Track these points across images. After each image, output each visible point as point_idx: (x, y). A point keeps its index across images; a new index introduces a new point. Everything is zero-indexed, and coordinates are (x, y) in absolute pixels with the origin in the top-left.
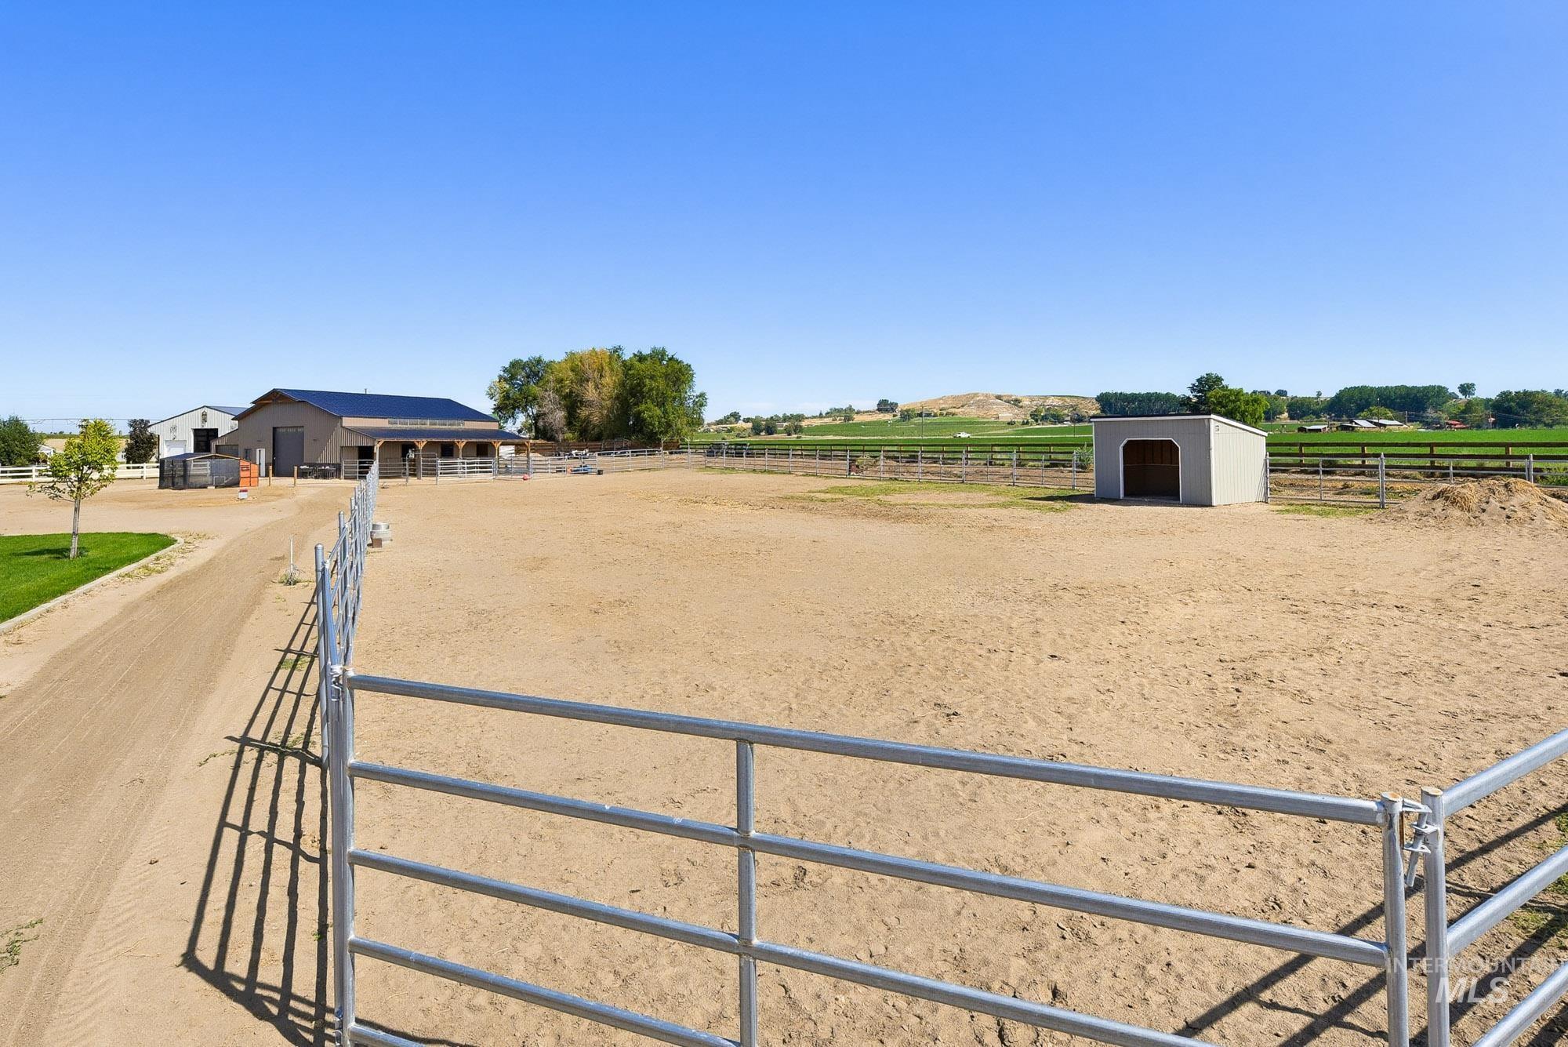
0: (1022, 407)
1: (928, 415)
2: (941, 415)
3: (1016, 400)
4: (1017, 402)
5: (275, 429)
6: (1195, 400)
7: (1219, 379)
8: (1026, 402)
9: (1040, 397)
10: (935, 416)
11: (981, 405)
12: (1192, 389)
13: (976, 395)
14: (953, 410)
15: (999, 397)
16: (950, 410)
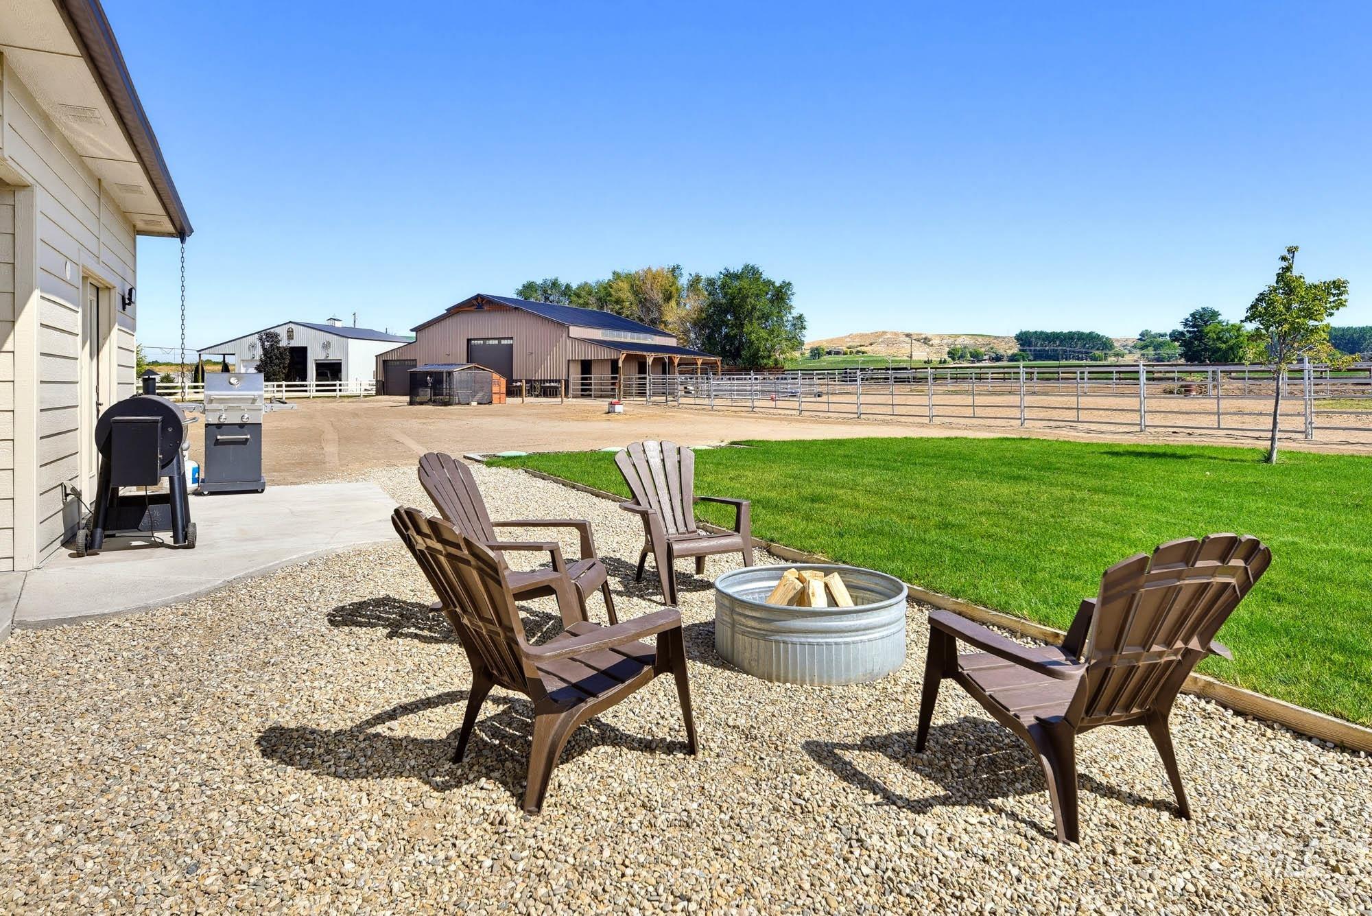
0: (932, 345)
1: (838, 353)
2: (851, 353)
3: (926, 339)
4: (926, 341)
5: (469, 341)
6: (1188, 335)
7: (1215, 314)
8: (936, 341)
9: (950, 336)
10: (845, 354)
11: (889, 343)
12: (1185, 324)
13: (884, 333)
14: (863, 349)
15: (908, 335)
16: (859, 349)
